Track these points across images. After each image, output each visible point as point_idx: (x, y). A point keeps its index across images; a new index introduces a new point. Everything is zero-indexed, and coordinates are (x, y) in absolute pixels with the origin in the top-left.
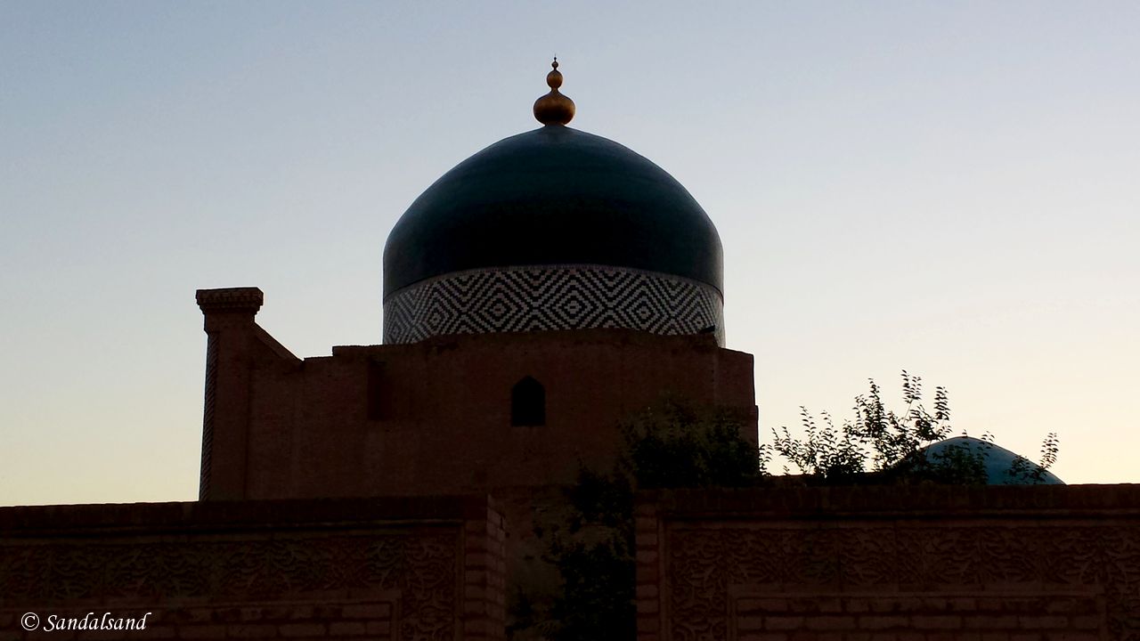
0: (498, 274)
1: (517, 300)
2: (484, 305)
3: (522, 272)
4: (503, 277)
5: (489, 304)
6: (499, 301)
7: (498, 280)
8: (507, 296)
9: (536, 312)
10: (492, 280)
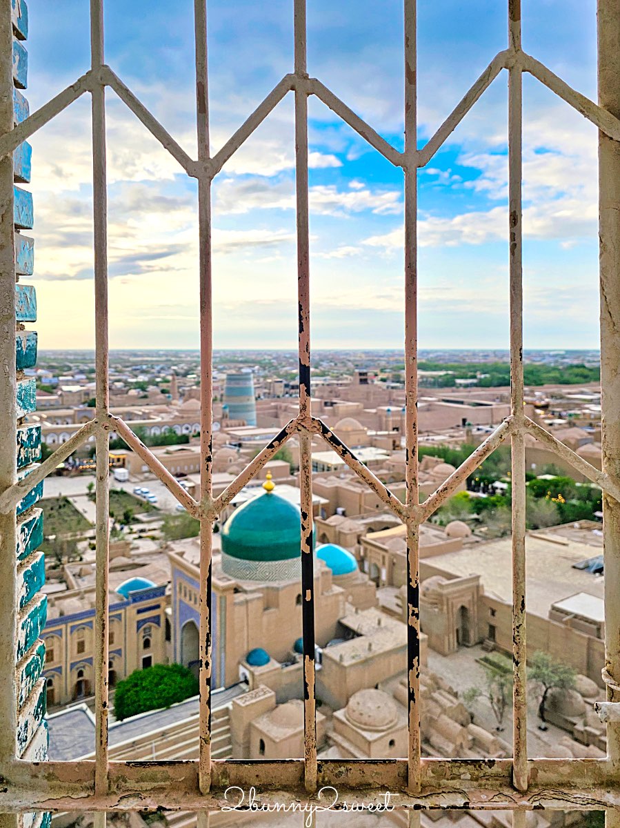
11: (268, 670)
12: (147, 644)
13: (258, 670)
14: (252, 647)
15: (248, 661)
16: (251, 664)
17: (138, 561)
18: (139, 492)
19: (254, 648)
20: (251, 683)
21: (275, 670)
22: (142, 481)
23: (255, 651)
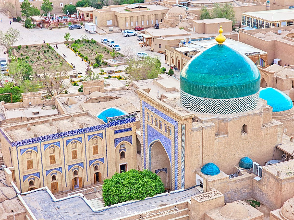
0: (235, 100)
1: (238, 105)
2: (231, 107)
3: (239, 99)
4: (236, 100)
5: (233, 106)
6: (235, 106)
7: (234, 101)
8: (236, 104)
9: (242, 107)
10: (233, 101)
11: (219, 178)
12: (123, 155)
13: (210, 178)
14: (206, 162)
15: (202, 171)
16: (205, 174)
17: (110, 95)
18: (106, 42)
19: (207, 162)
20: (205, 186)
21: (224, 179)
22: (107, 33)
23: (208, 165)
